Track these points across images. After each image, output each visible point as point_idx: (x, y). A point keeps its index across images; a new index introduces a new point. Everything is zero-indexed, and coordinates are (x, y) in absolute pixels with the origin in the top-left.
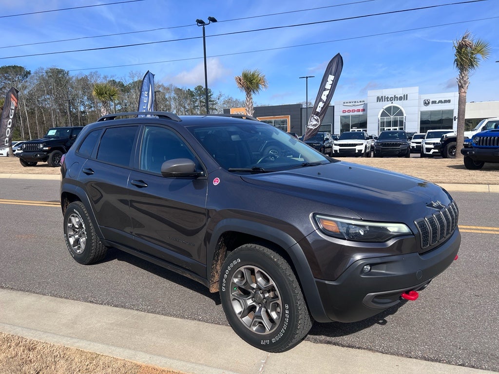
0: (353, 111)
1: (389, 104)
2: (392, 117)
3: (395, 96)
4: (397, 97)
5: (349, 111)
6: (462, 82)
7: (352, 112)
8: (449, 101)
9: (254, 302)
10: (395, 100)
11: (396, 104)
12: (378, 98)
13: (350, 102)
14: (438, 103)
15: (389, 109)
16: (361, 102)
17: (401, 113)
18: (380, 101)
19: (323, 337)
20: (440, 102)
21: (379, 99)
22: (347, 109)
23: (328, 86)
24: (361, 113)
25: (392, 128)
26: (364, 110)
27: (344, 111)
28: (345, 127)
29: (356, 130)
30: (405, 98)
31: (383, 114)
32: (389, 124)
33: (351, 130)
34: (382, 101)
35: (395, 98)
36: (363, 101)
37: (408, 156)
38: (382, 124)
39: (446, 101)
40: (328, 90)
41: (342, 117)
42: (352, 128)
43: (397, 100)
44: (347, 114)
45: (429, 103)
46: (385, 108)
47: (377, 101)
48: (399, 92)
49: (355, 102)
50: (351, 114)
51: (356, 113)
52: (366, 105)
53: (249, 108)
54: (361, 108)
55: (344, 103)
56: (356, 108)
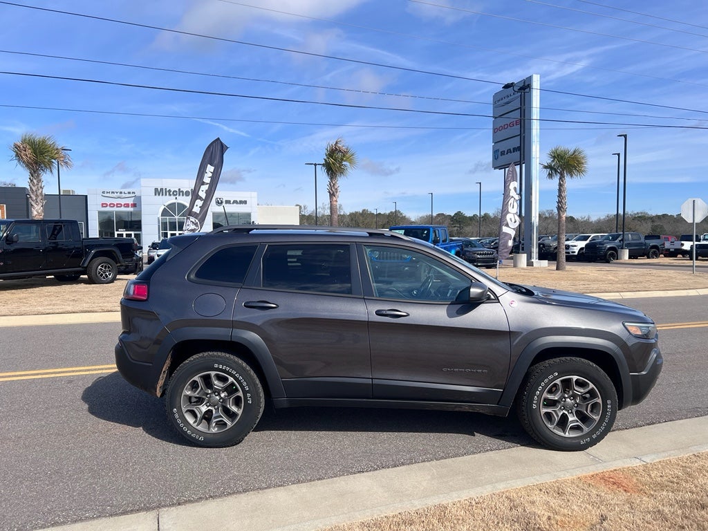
0: (119, 205)
1: (172, 200)
2: (177, 217)
3: (179, 189)
4: (183, 192)
5: (112, 205)
6: (334, 189)
7: (117, 207)
8: (245, 202)
10: (180, 195)
11: (182, 200)
12: (156, 190)
13: (113, 192)
14: (233, 203)
15: (171, 206)
16: (129, 193)
18: (159, 195)
20: (235, 202)
21: (158, 192)
22: (108, 201)
23: (207, 179)
24: (131, 209)
25: (177, 233)
26: (134, 205)
27: (104, 205)
28: (106, 227)
29: (125, 233)
31: (165, 213)
32: (173, 227)
33: (116, 233)
34: (163, 195)
35: (180, 192)
36: (134, 193)
38: (164, 226)
39: (241, 202)
40: (207, 184)
41: (101, 213)
42: (117, 230)
43: (183, 195)
44: (108, 209)
45: (222, 202)
46: (166, 204)
47: (156, 195)
48: (185, 185)
49: (121, 193)
50: (115, 209)
51: (123, 209)
52: (139, 198)
54: (130, 201)
55: (103, 192)
56: (123, 202)
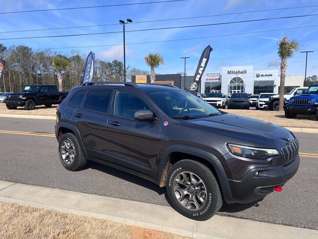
0: (213, 79)
1: (235, 76)
2: (237, 84)
3: (239, 71)
4: (240, 72)
5: (210, 79)
6: (283, 65)
7: (212, 80)
8: (271, 75)
9: (188, 192)
10: (238, 73)
11: (239, 76)
12: (228, 72)
13: (211, 74)
14: (265, 76)
15: (234, 79)
16: (217, 74)
17: (242, 82)
18: (229, 74)
19: (225, 213)
20: (266, 75)
21: (229, 73)
22: (209, 78)
23: (203, 65)
24: (217, 81)
25: (236, 91)
26: (219, 79)
27: (207, 80)
28: (208, 89)
29: (214, 91)
30: (245, 72)
31: (231, 82)
32: (235, 88)
33: (211, 91)
34: (231, 74)
35: (239, 72)
36: (219, 74)
37: (248, 109)
38: (231, 88)
39: (269, 75)
40: (203, 67)
41: (206, 83)
42: (212, 90)
43: (240, 73)
44: (209, 81)
45: (259, 76)
46: (232, 78)
47: (228, 74)
48: (241, 69)
49: (214, 74)
50: (211, 81)
51: (214, 81)
52: (221, 76)
53: (152, 76)
54: (218, 77)
55: (207, 74)
56: (214, 78)
